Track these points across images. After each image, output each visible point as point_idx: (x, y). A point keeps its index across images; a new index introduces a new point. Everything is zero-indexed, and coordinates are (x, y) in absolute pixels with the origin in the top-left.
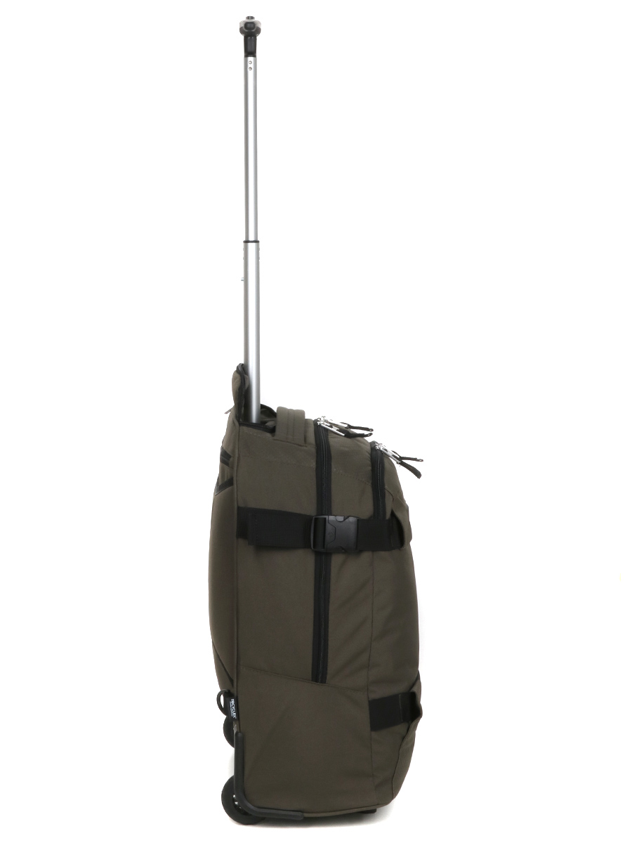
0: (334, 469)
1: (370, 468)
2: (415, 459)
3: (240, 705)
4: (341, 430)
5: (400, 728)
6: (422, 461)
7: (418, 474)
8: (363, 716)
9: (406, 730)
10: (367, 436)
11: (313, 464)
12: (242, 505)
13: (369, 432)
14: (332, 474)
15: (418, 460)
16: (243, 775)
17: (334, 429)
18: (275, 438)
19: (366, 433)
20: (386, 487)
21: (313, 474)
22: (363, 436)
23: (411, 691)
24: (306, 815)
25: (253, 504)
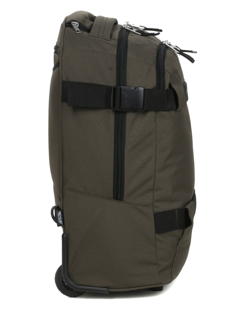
0: (129, 55)
1: (156, 55)
2: (191, 52)
3: (65, 215)
4: (139, 31)
5: (177, 232)
6: (196, 52)
7: (192, 60)
8: (150, 224)
9: (181, 234)
10: (156, 34)
11: (115, 52)
12: (65, 79)
13: (157, 32)
14: (128, 58)
15: (193, 52)
16: (68, 263)
17: (134, 30)
18: (90, 34)
19: (156, 32)
20: (166, 68)
21: (114, 58)
22: (154, 35)
23: (185, 207)
24: (111, 290)
25: (72, 79)
